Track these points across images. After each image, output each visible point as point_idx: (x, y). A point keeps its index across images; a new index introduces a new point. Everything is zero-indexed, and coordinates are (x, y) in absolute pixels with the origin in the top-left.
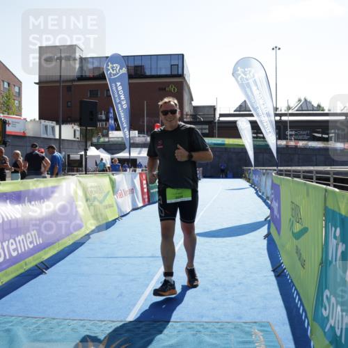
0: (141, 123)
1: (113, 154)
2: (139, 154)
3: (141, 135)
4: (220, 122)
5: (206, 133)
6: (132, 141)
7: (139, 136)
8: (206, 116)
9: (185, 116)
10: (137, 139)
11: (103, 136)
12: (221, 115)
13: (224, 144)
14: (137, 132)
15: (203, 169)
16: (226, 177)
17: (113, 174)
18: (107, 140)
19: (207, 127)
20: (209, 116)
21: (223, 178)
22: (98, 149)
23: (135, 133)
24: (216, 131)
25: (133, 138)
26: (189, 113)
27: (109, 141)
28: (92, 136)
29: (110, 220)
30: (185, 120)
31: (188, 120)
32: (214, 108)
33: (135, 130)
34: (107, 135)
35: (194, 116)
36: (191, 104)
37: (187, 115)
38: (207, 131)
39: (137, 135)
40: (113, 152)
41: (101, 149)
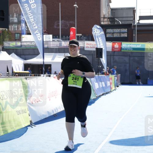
0: (55, 27)
1: (25, 59)
2: (53, 59)
3: (56, 40)
4: (140, 25)
5: (125, 37)
6: (46, 46)
7: (53, 41)
8: (124, 19)
9: (102, 19)
10: (52, 43)
11: (15, 40)
12: (141, 18)
13: (144, 49)
14: (51, 36)
15: (121, 75)
16: (145, 83)
17: (26, 79)
18: (19, 44)
19: (126, 30)
20: (129, 19)
21: (139, 85)
22: (9, 54)
23: (49, 37)
24: (135, 35)
25: (47, 42)
26: (107, 16)
27: (21, 46)
28: (3, 40)
29: (24, 126)
30: (102, 23)
31: (106, 23)
32: (133, 10)
33: (49, 34)
34: (20, 39)
35: (112, 19)
36: (109, 5)
37: (104, 18)
38: (126, 35)
39: (51, 39)
40: (27, 56)
41: (13, 54)
